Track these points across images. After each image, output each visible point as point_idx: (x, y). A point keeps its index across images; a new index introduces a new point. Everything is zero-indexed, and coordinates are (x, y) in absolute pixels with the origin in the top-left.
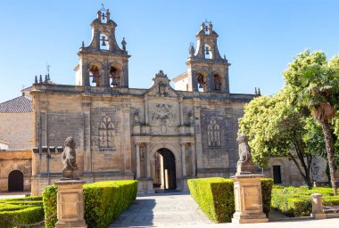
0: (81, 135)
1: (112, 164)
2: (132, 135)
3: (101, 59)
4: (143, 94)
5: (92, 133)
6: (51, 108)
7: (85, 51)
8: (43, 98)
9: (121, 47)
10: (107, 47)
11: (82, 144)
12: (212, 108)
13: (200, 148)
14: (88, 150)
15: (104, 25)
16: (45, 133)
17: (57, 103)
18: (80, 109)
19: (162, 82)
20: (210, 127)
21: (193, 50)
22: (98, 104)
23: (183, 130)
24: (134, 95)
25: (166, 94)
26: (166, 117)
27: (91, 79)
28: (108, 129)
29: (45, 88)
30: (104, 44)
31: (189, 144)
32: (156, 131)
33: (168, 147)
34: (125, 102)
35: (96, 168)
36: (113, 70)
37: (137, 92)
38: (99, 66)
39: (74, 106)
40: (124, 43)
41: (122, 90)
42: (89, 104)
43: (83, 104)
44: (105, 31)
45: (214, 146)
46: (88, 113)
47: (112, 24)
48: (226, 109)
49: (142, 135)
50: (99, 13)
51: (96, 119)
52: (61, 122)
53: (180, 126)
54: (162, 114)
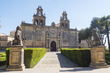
0: (33, 36)
1: (40, 44)
2: (46, 37)
3: (39, 18)
4: (49, 27)
5: (36, 36)
6: (26, 29)
7: (34, 16)
8: (24, 27)
9: (44, 15)
11: (33, 39)
12: (65, 32)
13: (62, 41)
14: (35, 41)
16: (23, 36)
17: (27, 28)
18: (33, 30)
19: (53, 24)
20: (65, 36)
21: (61, 17)
22: (38, 29)
23: (58, 37)
25: (54, 28)
26: (54, 33)
27: (36, 23)
28: (40, 35)
29: (24, 24)
30: (40, 15)
31: (60, 40)
32: (52, 36)
33: (54, 41)
34: (44, 29)
35: (36, 45)
36: (42, 21)
37: (47, 27)
38: (38, 20)
39: (31, 29)
40: (45, 15)
41: (44, 26)
42: (35, 29)
43: (34, 29)
44: (40, 11)
45: (66, 41)
46: (35, 31)
47: (42, 10)
48: (69, 32)
49: (48, 37)
50: (39, 7)
51: (37, 33)
52: (28, 33)
53: (58, 36)
54: (53, 33)
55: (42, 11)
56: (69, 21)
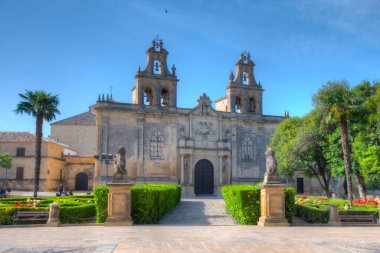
0: (136, 145)
1: (160, 171)
2: (178, 147)
3: (154, 82)
4: (188, 114)
5: (144, 144)
6: (111, 122)
7: (141, 75)
8: (105, 114)
9: (171, 72)
10: (159, 72)
11: (136, 153)
12: (245, 127)
13: (235, 160)
14: (141, 159)
15: (158, 53)
16: (105, 143)
17: (118, 119)
18: (135, 124)
19: (205, 103)
20: (244, 143)
21: (232, 77)
22: (151, 120)
23: (221, 145)
24: (181, 114)
25: (208, 114)
26: (208, 133)
27: (145, 99)
28: (158, 142)
29: (107, 105)
30: (157, 70)
31: (226, 157)
32: (198, 144)
33: (208, 158)
34: (173, 120)
35: (148, 173)
36: (164, 92)
37: (184, 112)
38: (153, 88)
39: (130, 121)
40: (174, 69)
41: (171, 109)
42: (142, 120)
43: (138, 120)
44: (158, 59)
45: (247, 159)
46: (141, 127)
47: (164, 53)
48: (259, 129)
49: (186, 147)
50: (154, 42)
51: (149, 133)
52: (119, 134)
53: (219, 141)
54: (204, 131)
55: (165, 58)
56: (259, 86)
